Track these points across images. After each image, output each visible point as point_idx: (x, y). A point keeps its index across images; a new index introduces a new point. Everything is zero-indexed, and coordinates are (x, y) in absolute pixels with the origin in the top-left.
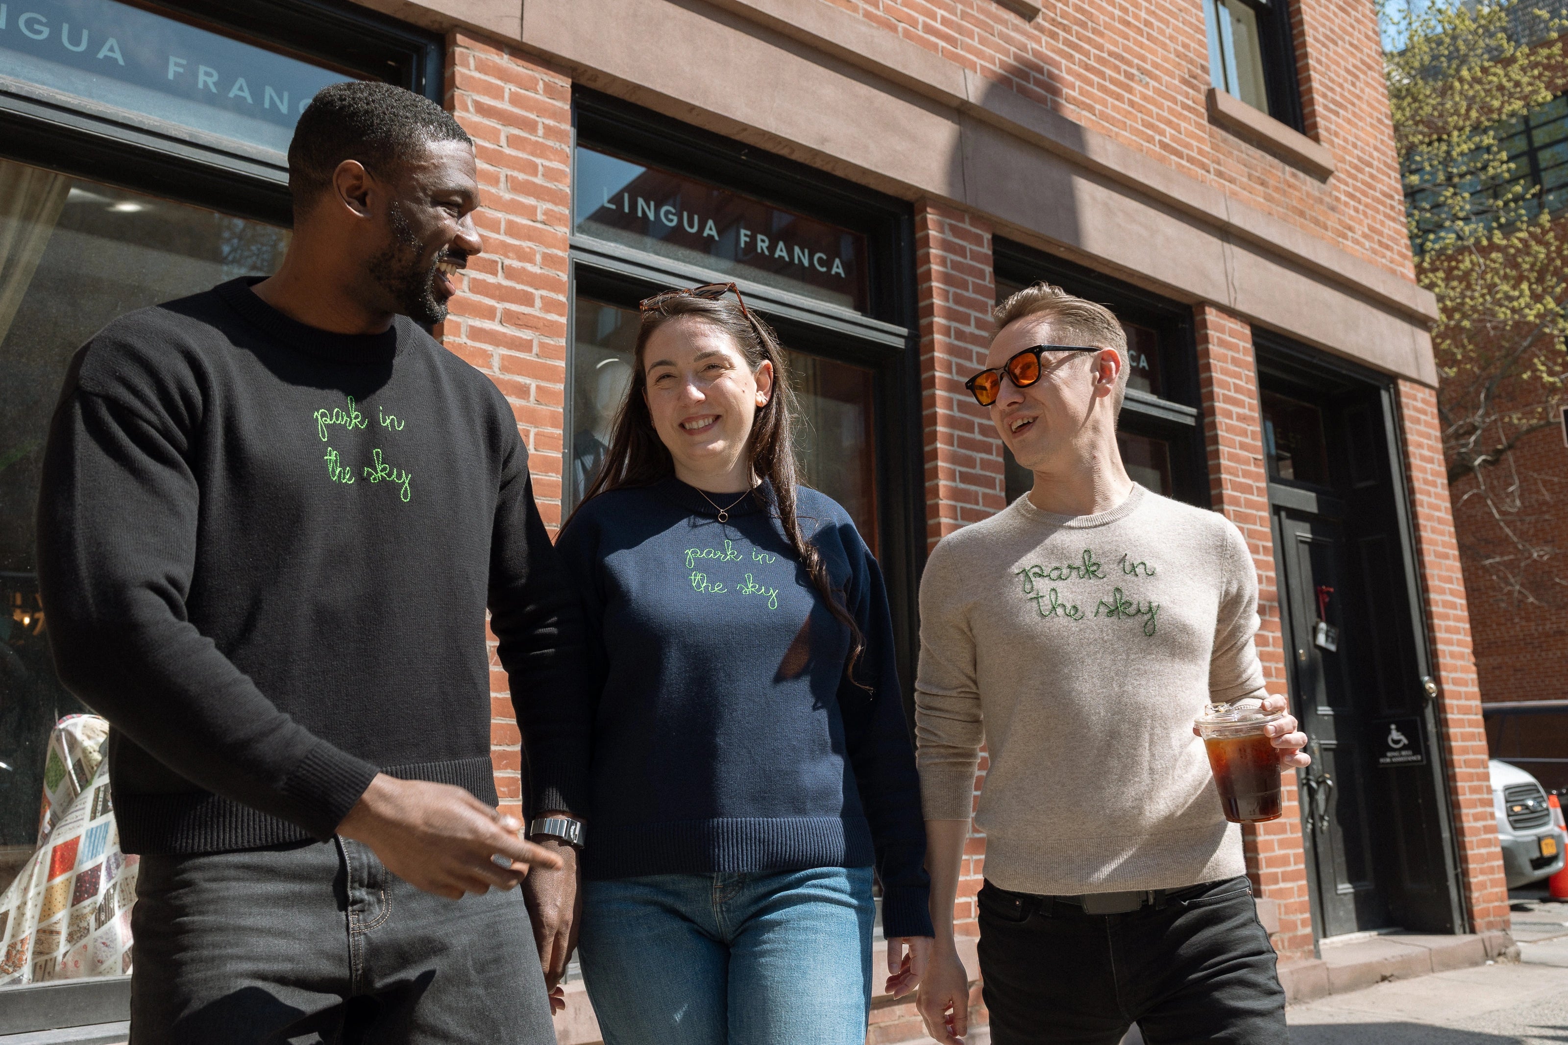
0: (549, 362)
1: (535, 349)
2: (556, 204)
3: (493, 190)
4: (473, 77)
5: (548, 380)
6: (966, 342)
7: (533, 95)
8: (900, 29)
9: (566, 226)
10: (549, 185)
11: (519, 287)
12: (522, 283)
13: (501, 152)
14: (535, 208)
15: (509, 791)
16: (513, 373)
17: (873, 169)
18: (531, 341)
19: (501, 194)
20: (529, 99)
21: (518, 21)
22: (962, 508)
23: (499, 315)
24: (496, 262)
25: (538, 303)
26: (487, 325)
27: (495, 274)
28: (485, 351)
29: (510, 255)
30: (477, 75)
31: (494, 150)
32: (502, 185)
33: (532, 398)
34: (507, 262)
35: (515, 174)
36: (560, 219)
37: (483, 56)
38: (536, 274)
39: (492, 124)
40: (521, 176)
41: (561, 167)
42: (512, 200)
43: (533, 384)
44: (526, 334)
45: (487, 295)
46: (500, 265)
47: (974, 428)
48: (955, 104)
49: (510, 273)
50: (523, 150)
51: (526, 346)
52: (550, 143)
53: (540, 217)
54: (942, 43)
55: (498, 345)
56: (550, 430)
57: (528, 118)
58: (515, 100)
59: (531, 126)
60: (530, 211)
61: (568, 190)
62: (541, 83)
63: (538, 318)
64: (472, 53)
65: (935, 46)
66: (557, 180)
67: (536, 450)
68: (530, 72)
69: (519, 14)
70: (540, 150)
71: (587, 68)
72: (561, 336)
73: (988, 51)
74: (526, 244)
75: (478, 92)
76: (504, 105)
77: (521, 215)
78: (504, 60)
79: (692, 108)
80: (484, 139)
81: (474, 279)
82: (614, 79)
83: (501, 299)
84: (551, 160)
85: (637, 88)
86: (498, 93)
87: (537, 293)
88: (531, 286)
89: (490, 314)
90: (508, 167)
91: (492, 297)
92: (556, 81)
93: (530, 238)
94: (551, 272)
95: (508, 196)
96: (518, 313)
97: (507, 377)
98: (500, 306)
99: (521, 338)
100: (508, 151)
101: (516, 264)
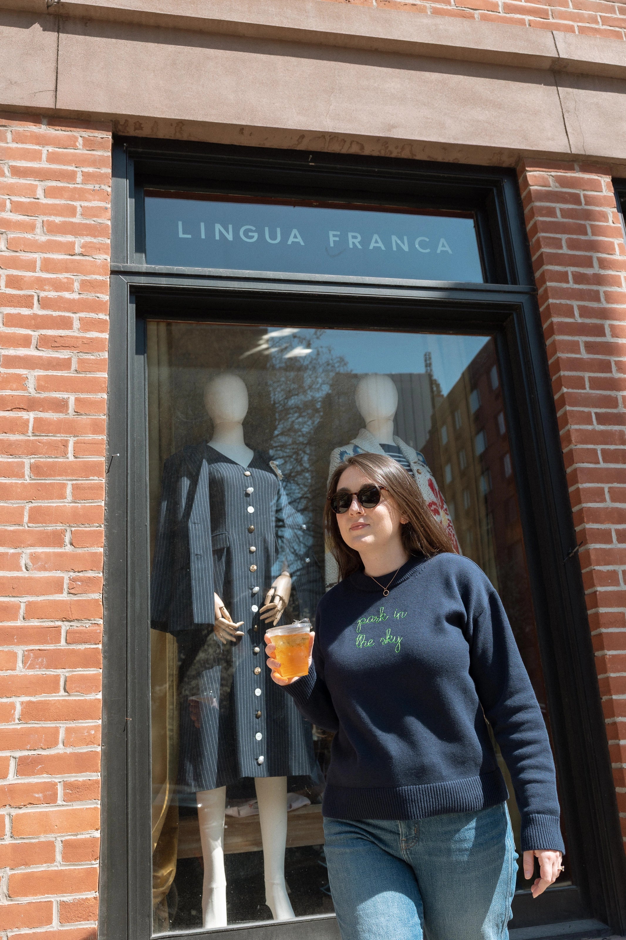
0: (89, 375)
1: (74, 365)
2: (95, 237)
3: (29, 236)
4: (10, 148)
5: (88, 392)
6: (588, 283)
7: (72, 151)
8: (476, 16)
9: (106, 253)
10: (88, 222)
11: (55, 314)
12: (59, 310)
13: (37, 203)
14: (73, 244)
15: (45, 797)
16: (50, 391)
17: (452, 141)
18: (70, 359)
19: (37, 237)
20: (67, 154)
21: (52, 93)
22: (603, 450)
23: (34, 342)
24: (32, 296)
25: (76, 324)
26: (22, 352)
27: (31, 306)
28: (19, 375)
29: (46, 288)
30: (14, 145)
31: (29, 203)
32: (38, 230)
33: (71, 411)
34: (43, 294)
35: (52, 218)
36: (99, 249)
37: (21, 129)
38: (74, 300)
39: (29, 182)
40: (58, 220)
41: (102, 204)
42: (49, 241)
43: (72, 398)
44: (63, 354)
45: (22, 327)
46: (36, 298)
47: (611, 368)
48: (547, 65)
49: (44, 303)
50: (61, 197)
51: (65, 364)
52: (90, 187)
53: (78, 250)
54: (527, 18)
55: (33, 369)
56: (90, 437)
57: (67, 171)
58: (52, 158)
59: (70, 177)
60: (69, 249)
61: (109, 223)
62: (80, 140)
63: (77, 338)
64: (10, 129)
65: (522, 22)
66: (95, 216)
67: (75, 457)
68: (69, 133)
69: (53, 87)
70: (80, 194)
71: (128, 118)
72: (103, 350)
73: (586, 13)
74: (63, 276)
75: (15, 159)
76: (44, 165)
77: (58, 251)
78: (43, 129)
79: (242, 129)
80: (20, 195)
81: (8, 315)
82: (156, 121)
83: (36, 327)
84: (90, 201)
85: (181, 123)
86: (36, 156)
87: (75, 317)
88: (69, 311)
89: (26, 342)
90: (45, 214)
91: (27, 327)
92: (96, 135)
93: (67, 271)
94: (90, 296)
95: (44, 238)
96: (55, 337)
97: (44, 395)
98: (35, 334)
99: (58, 358)
100: (44, 201)
101: (52, 294)
